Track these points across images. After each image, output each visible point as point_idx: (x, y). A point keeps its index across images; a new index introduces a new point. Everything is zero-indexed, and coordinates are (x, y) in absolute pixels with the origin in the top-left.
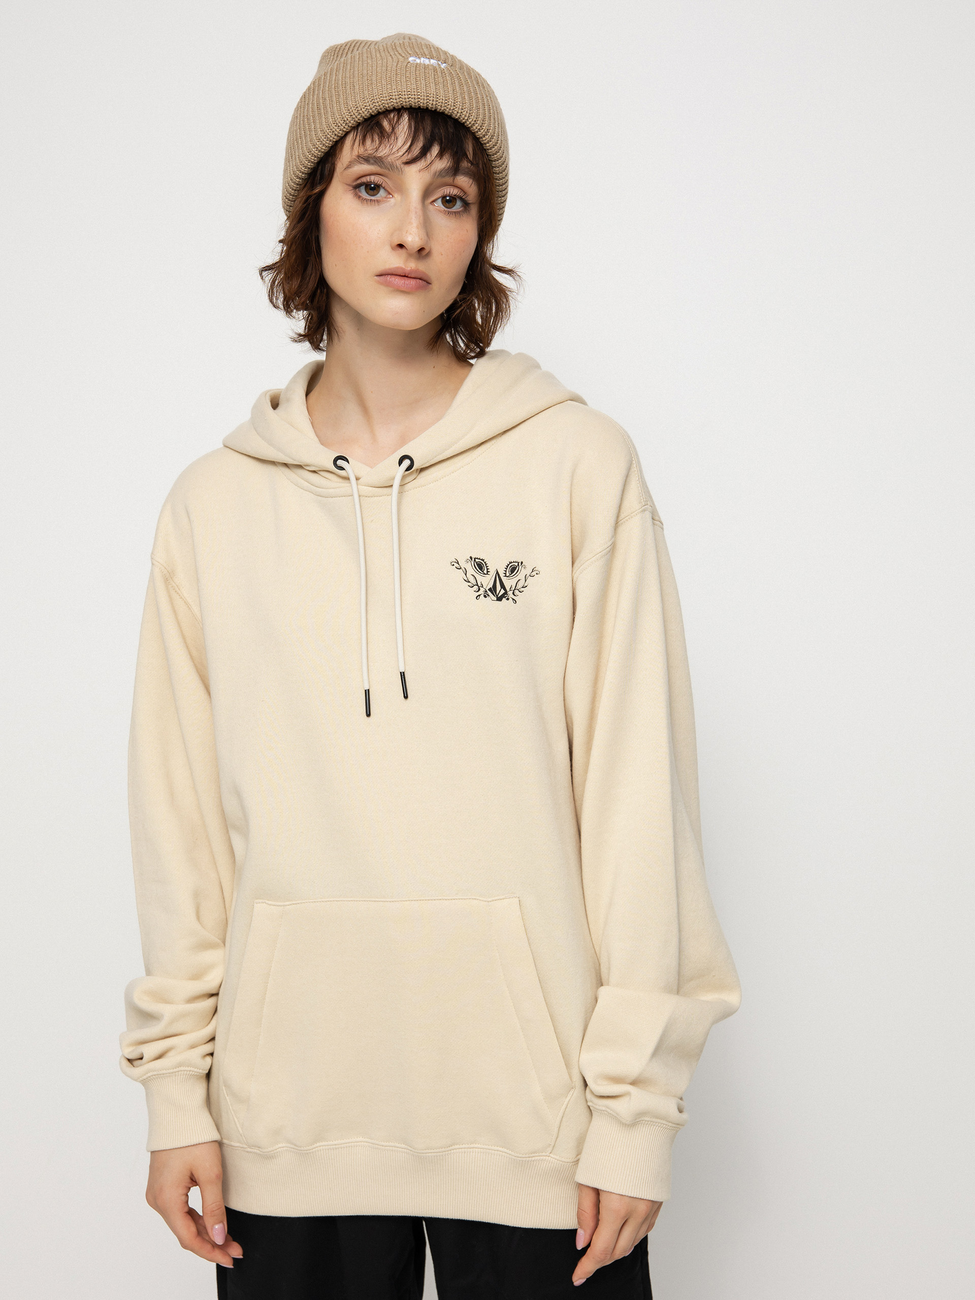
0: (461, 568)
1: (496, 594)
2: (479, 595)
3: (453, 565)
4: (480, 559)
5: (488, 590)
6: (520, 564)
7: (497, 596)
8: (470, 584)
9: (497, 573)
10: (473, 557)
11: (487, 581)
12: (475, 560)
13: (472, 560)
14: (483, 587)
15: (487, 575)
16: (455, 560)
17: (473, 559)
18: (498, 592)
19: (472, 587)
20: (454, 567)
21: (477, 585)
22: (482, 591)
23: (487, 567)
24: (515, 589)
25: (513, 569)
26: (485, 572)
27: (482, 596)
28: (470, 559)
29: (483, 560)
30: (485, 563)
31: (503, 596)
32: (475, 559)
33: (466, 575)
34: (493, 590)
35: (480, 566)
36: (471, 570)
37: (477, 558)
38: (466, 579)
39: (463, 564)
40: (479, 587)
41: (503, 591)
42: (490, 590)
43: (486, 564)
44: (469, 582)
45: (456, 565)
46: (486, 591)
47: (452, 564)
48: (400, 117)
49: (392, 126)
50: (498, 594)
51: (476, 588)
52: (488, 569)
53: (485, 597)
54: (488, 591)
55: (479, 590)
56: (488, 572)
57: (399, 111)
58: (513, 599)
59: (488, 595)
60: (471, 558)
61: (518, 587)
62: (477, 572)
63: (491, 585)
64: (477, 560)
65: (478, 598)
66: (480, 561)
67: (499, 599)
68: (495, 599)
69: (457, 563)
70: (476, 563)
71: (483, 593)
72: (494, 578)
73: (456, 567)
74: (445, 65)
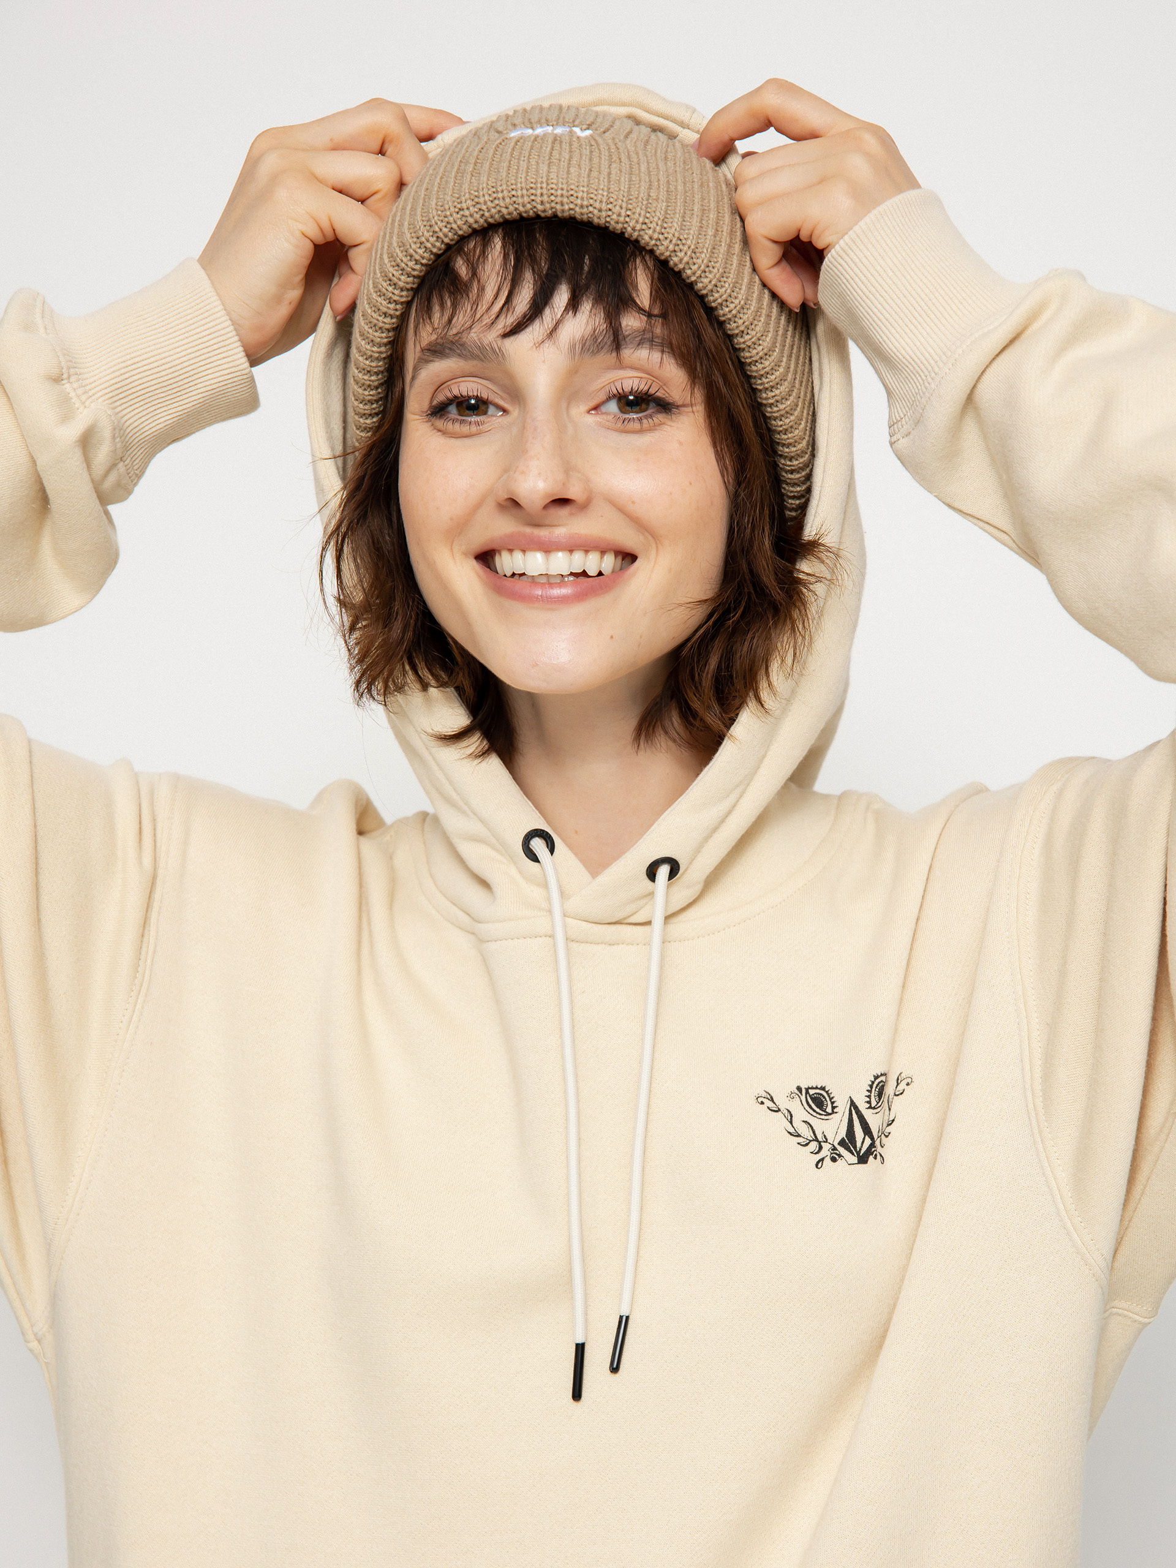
0: (779, 1110)
1: (855, 1147)
2: (822, 1160)
3: (762, 1103)
4: (816, 1088)
5: (839, 1144)
7: (858, 1153)
8: (800, 1140)
9: (852, 1103)
10: (804, 1087)
11: (834, 1128)
12: (806, 1092)
13: (801, 1092)
14: (827, 1142)
15: (832, 1116)
16: (764, 1094)
17: (804, 1091)
18: (859, 1145)
19: (807, 1145)
20: (764, 1107)
21: (816, 1140)
22: (826, 1150)
23: (831, 1099)
26: (829, 1110)
27: (828, 1161)
28: (796, 1091)
29: (823, 1088)
30: (827, 1092)
31: (869, 1152)
32: (807, 1090)
33: (791, 1122)
34: (849, 1141)
35: (819, 1101)
36: (800, 1113)
37: (812, 1088)
38: (792, 1130)
39: (782, 1102)
40: (820, 1143)
41: (868, 1141)
42: (842, 1143)
43: (829, 1096)
44: (799, 1136)
45: (769, 1104)
46: (835, 1149)
47: (760, 1100)
48: (486, 244)
49: (472, 265)
50: (860, 1149)
51: (814, 1146)
52: (833, 1103)
53: (834, 1160)
54: (839, 1147)
55: (821, 1148)
56: (833, 1108)
57: (483, 233)
59: (840, 1156)
60: (799, 1089)
62: (814, 1114)
63: (843, 1133)
64: (811, 1092)
65: (820, 1166)
66: (817, 1091)
67: (863, 1159)
68: (855, 1160)
69: (772, 1100)
70: (810, 1096)
71: (829, 1154)
72: (849, 1119)
73: (768, 1108)
74: (588, 132)
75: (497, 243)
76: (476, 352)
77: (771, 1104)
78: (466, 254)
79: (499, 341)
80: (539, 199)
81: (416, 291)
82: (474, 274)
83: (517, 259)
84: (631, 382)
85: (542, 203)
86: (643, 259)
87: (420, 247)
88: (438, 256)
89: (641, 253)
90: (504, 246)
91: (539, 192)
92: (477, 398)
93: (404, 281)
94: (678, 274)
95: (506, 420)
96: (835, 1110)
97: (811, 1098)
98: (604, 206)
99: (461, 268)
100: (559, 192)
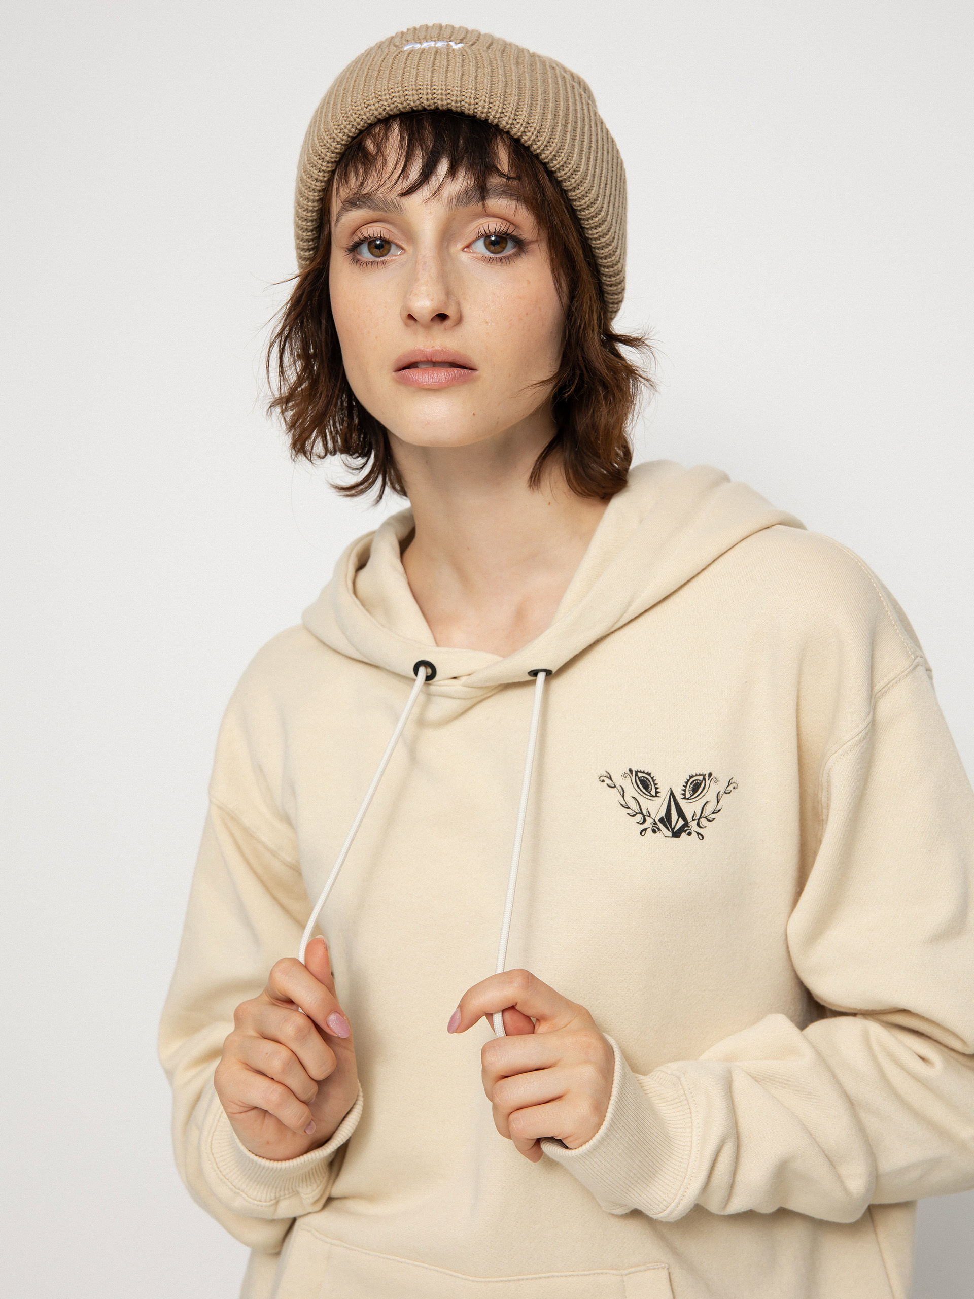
0: (615, 786)
1: (670, 825)
2: (645, 829)
3: (603, 781)
4: (644, 772)
5: (659, 820)
6: (707, 777)
7: (673, 830)
8: (629, 811)
9: (672, 793)
10: (634, 769)
11: (656, 807)
12: (636, 775)
13: (632, 773)
14: (650, 816)
15: (656, 798)
16: (606, 774)
17: (634, 773)
18: (673, 823)
19: (634, 816)
20: (605, 784)
21: (642, 813)
22: (649, 823)
23: (655, 785)
24: (700, 818)
25: (696, 786)
26: (653, 793)
27: (649, 831)
28: (628, 772)
29: (649, 774)
30: (652, 778)
31: (682, 830)
32: (637, 772)
33: (623, 797)
34: (666, 820)
35: (645, 783)
36: (631, 790)
37: (640, 772)
38: (624, 803)
39: (618, 780)
40: (644, 816)
41: (681, 822)
42: (661, 820)
43: (654, 781)
44: (628, 808)
45: (608, 781)
46: (655, 823)
47: (602, 779)
48: (388, 128)
49: (378, 144)
50: (674, 827)
51: (639, 818)
52: (656, 788)
53: (654, 831)
54: (659, 823)
55: (645, 821)
56: (657, 792)
57: (386, 121)
58: (698, 833)
59: (659, 829)
60: (631, 771)
61: (706, 814)
62: (641, 793)
63: (662, 813)
64: (640, 775)
65: (643, 833)
66: (645, 775)
67: (676, 834)
68: (670, 834)
69: (610, 778)
70: (639, 778)
71: (651, 826)
72: (668, 803)
73: (607, 785)
74: (460, 45)
75: (396, 129)
76: (382, 205)
77: (609, 782)
78: (374, 136)
79: (398, 198)
80: (425, 97)
81: (338, 163)
82: (379, 150)
83: (410, 141)
84: (493, 225)
85: (427, 100)
86: (502, 137)
87: (340, 132)
88: (353, 138)
89: (500, 134)
90: (401, 131)
91: (425, 92)
92: (381, 239)
93: (329, 156)
94: (528, 148)
95: (404, 257)
96: (658, 795)
97: (640, 780)
98: (472, 101)
99: (370, 146)
100: (440, 91)
